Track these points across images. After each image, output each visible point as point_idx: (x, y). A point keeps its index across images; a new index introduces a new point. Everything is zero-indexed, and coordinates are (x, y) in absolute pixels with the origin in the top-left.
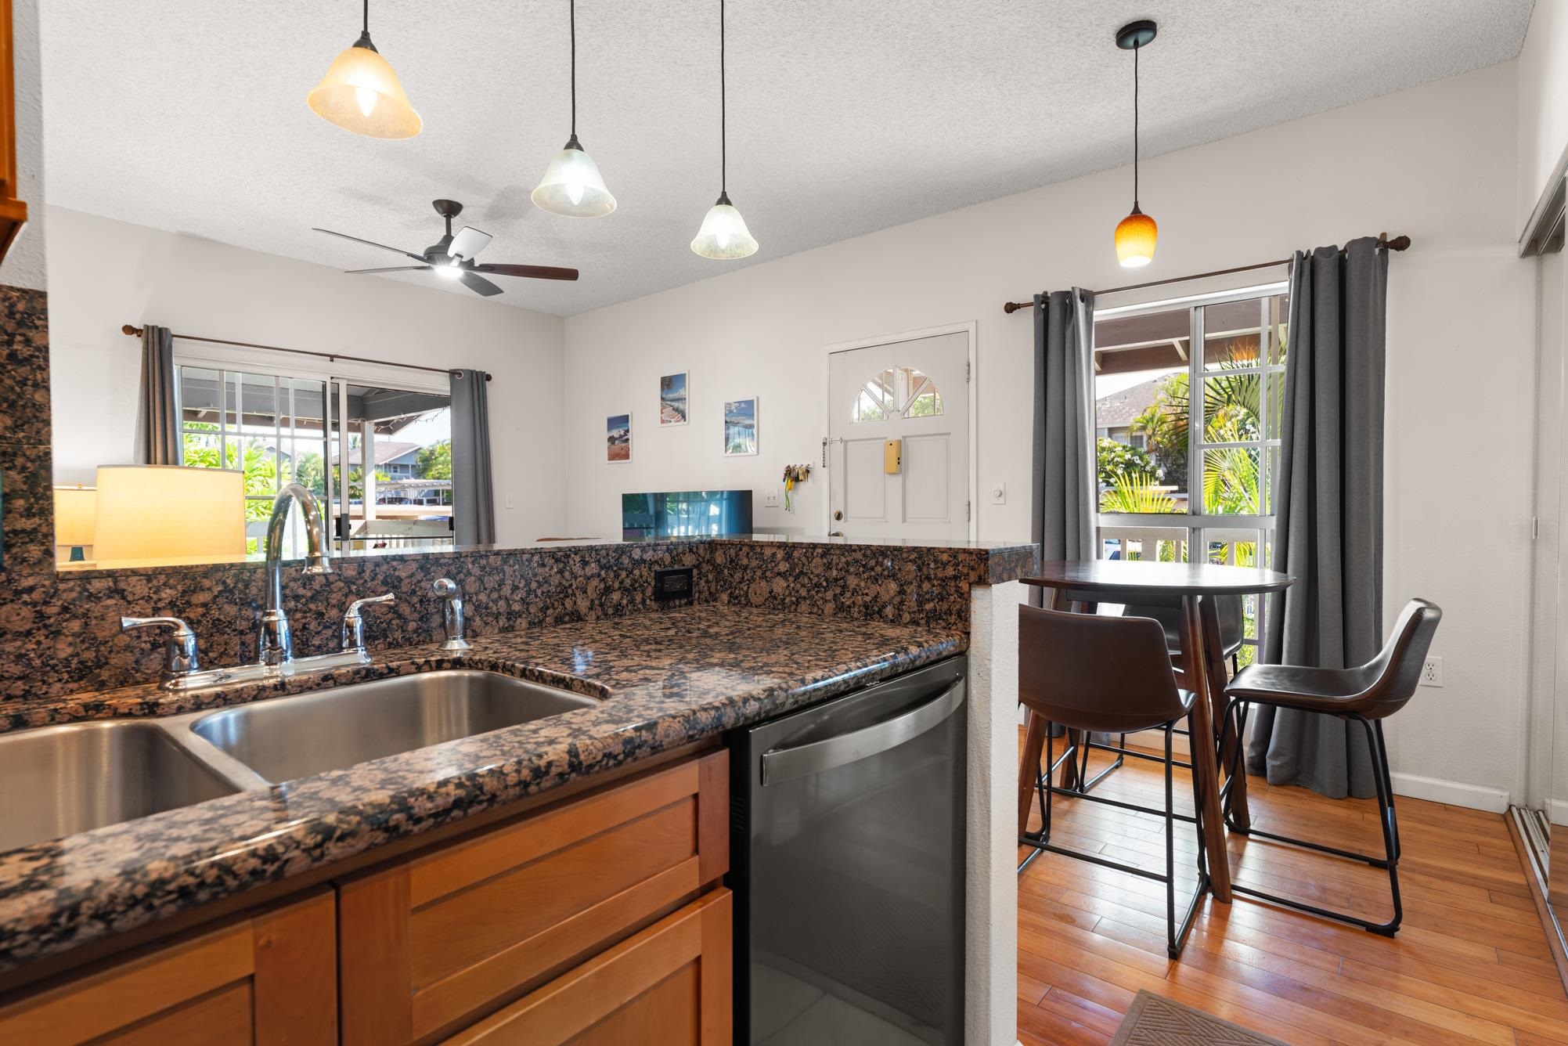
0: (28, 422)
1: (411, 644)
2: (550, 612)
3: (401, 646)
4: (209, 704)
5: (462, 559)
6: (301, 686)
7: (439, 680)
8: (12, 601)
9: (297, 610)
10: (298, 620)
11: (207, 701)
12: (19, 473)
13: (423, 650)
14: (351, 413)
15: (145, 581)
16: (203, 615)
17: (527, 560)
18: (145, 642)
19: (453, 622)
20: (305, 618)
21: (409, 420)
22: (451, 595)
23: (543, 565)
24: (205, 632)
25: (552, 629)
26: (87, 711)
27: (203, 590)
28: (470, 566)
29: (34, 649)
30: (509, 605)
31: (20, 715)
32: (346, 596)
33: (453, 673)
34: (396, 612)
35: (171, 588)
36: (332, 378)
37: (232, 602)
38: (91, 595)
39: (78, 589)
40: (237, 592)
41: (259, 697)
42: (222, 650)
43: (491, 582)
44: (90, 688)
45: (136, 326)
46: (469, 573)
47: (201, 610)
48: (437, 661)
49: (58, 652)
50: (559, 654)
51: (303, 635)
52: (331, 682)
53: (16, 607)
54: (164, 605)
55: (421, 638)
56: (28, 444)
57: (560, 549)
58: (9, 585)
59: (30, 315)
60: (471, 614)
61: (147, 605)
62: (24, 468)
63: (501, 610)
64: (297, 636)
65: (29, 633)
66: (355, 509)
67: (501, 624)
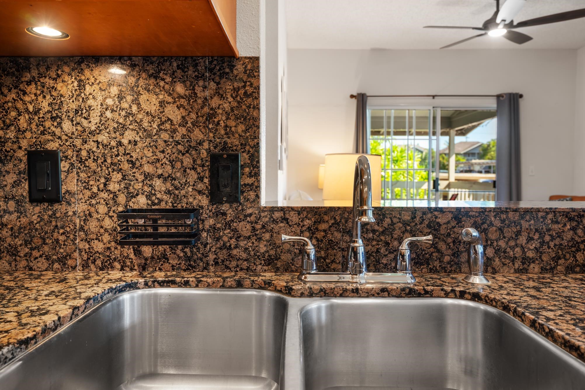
0: (251, 128)
1: (445, 272)
2: (561, 261)
3: (438, 272)
4: (317, 294)
5: (486, 213)
6: (368, 293)
7: (459, 306)
8: (243, 220)
9: (373, 239)
10: (374, 246)
11: (315, 292)
12: (247, 154)
13: (453, 278)
14: (443, 125)
15: (297, 214)
16: (324, 237)
17: (542, 217)
18: (296, 249)
19: (476, 259)
20: (378, 245)
21: (474, 127)
22: (475, 241)
23: (557, 222)
24: (324, 247)
25: (563, 277)
26: (265, 285)
27: (324, 222)
28: (493, 219)
29: (251, 246)
30: (524, 252)
31: (240, 281)
32: (403, 233)
33: (471, 304)
34: (436, 248)
35: (309, 220)
36: (434, 107)
37: (338, 231)
38: (274, 220)
39: (269, 216)
40: (341, 225)
41: (343, 295)
42: (333, 258)
43: (509, 232)
44: (272, 270)
45: (355, 94)
46: (491, 224)
47: (323, 234)
48: (460, 291)
49: (260, 249)
50: (572, 311)
51: (377, 256)
52: (386, 294)
53: (245, 223)
54: (305, 229)
55: (453, 268)
56: (251, 139)
57: (574, 210)
58: (242, 212)
59: (252, 70)
60: (492, 256)
61: (298, 228)
62: (249, 151)
63: (517, 255)
64: (373, 256)
65: (249, 238)
66: (442, 175)
67: (517, 266)
